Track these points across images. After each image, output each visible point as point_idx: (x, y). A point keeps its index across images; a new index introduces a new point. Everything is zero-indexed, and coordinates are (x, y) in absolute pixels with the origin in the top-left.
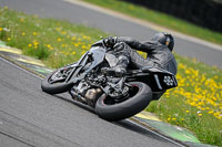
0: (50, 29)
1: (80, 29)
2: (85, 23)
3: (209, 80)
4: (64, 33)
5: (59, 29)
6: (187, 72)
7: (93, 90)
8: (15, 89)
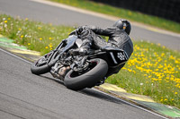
6: (177, 62)
7: (64, 68)
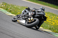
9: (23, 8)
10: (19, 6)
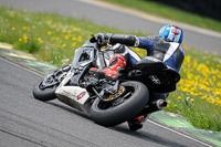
0: (40, 23)
1: (70, 21)
2: (74, 14)
3: (201, 66)
4: (55, 26)
5: (49, 23)
8: (7, 84)
9: (39, 20)
10: (25, 11)
